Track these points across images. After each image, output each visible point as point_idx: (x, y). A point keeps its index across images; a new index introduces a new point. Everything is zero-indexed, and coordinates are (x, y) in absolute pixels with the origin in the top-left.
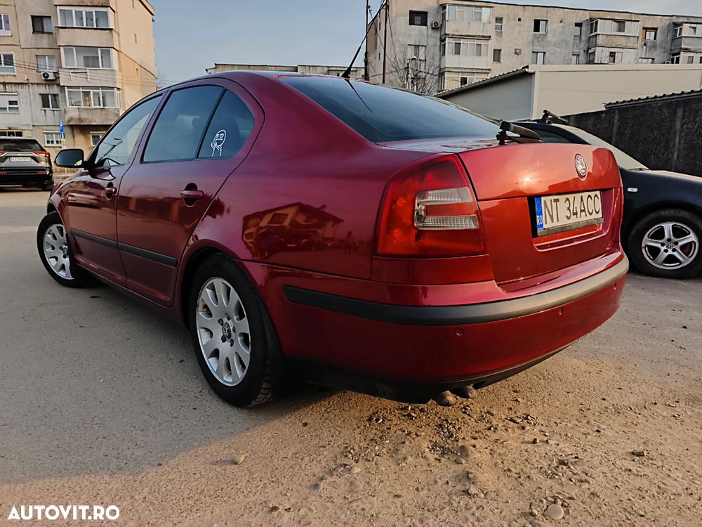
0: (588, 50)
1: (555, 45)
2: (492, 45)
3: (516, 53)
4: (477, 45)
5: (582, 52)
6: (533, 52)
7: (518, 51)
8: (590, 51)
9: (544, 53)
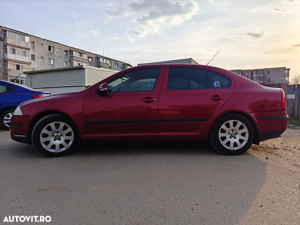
0: (70, 61)
1: (58, 57)
2: (31, 52)
3: (42, 58)
4: (24, 51)
5: (68, 62)
6: (49, 58)
7: (42, 57)
8: (71, 62)
9: (54, 60)
